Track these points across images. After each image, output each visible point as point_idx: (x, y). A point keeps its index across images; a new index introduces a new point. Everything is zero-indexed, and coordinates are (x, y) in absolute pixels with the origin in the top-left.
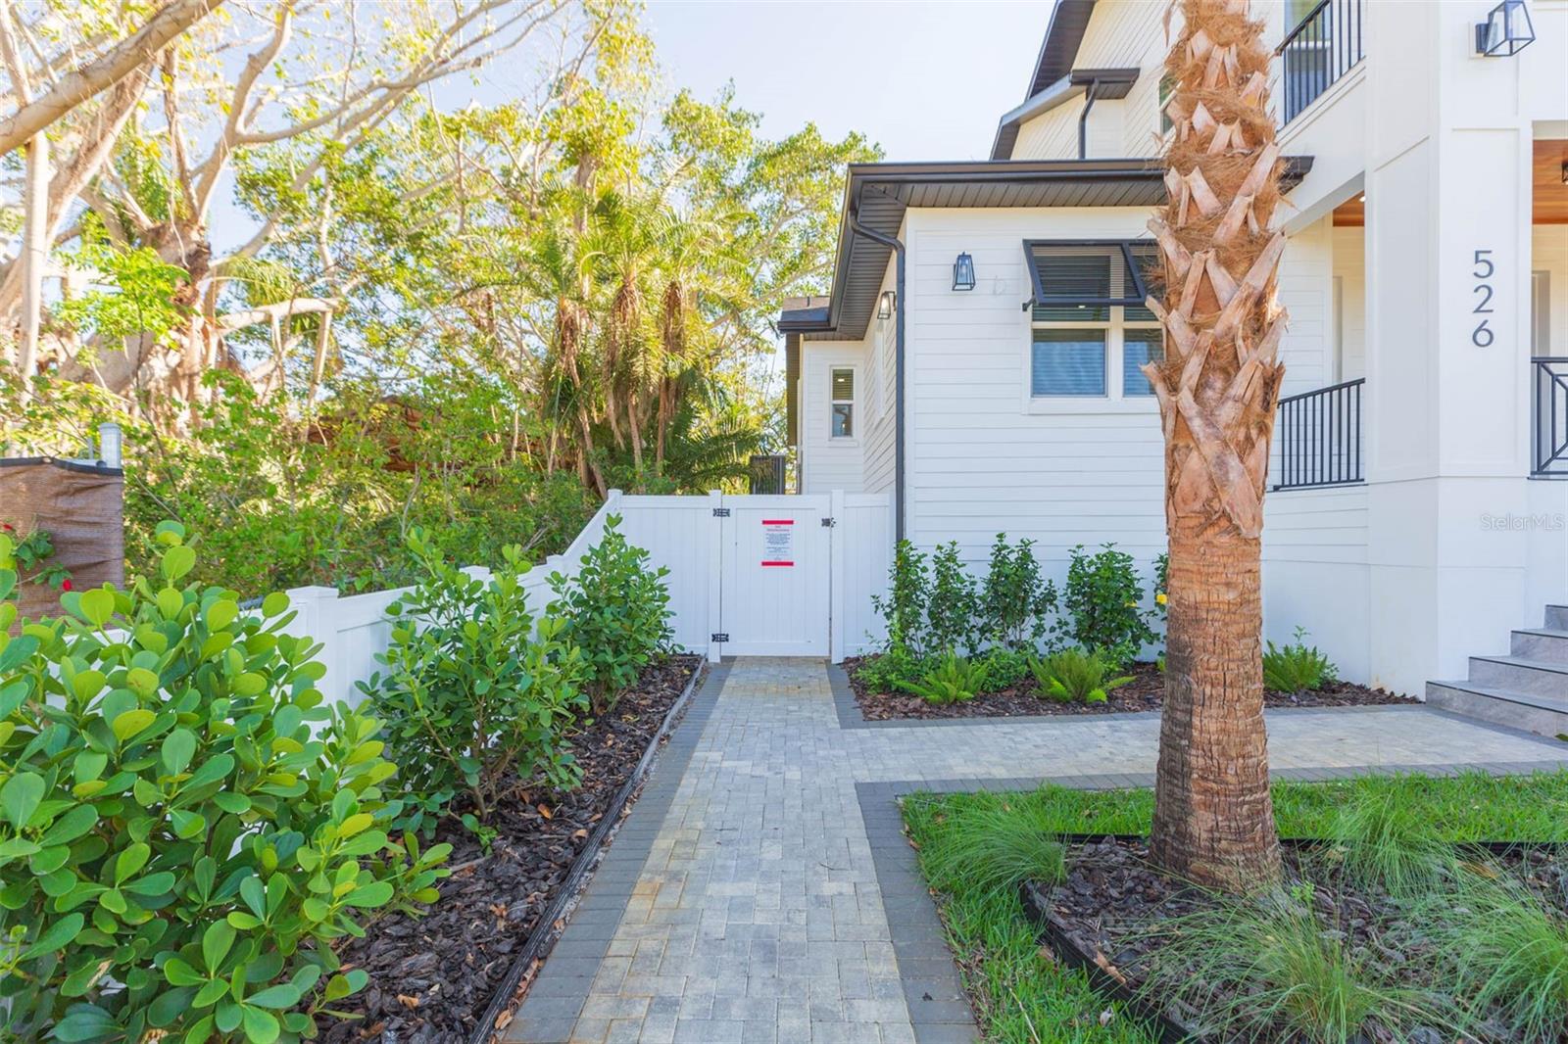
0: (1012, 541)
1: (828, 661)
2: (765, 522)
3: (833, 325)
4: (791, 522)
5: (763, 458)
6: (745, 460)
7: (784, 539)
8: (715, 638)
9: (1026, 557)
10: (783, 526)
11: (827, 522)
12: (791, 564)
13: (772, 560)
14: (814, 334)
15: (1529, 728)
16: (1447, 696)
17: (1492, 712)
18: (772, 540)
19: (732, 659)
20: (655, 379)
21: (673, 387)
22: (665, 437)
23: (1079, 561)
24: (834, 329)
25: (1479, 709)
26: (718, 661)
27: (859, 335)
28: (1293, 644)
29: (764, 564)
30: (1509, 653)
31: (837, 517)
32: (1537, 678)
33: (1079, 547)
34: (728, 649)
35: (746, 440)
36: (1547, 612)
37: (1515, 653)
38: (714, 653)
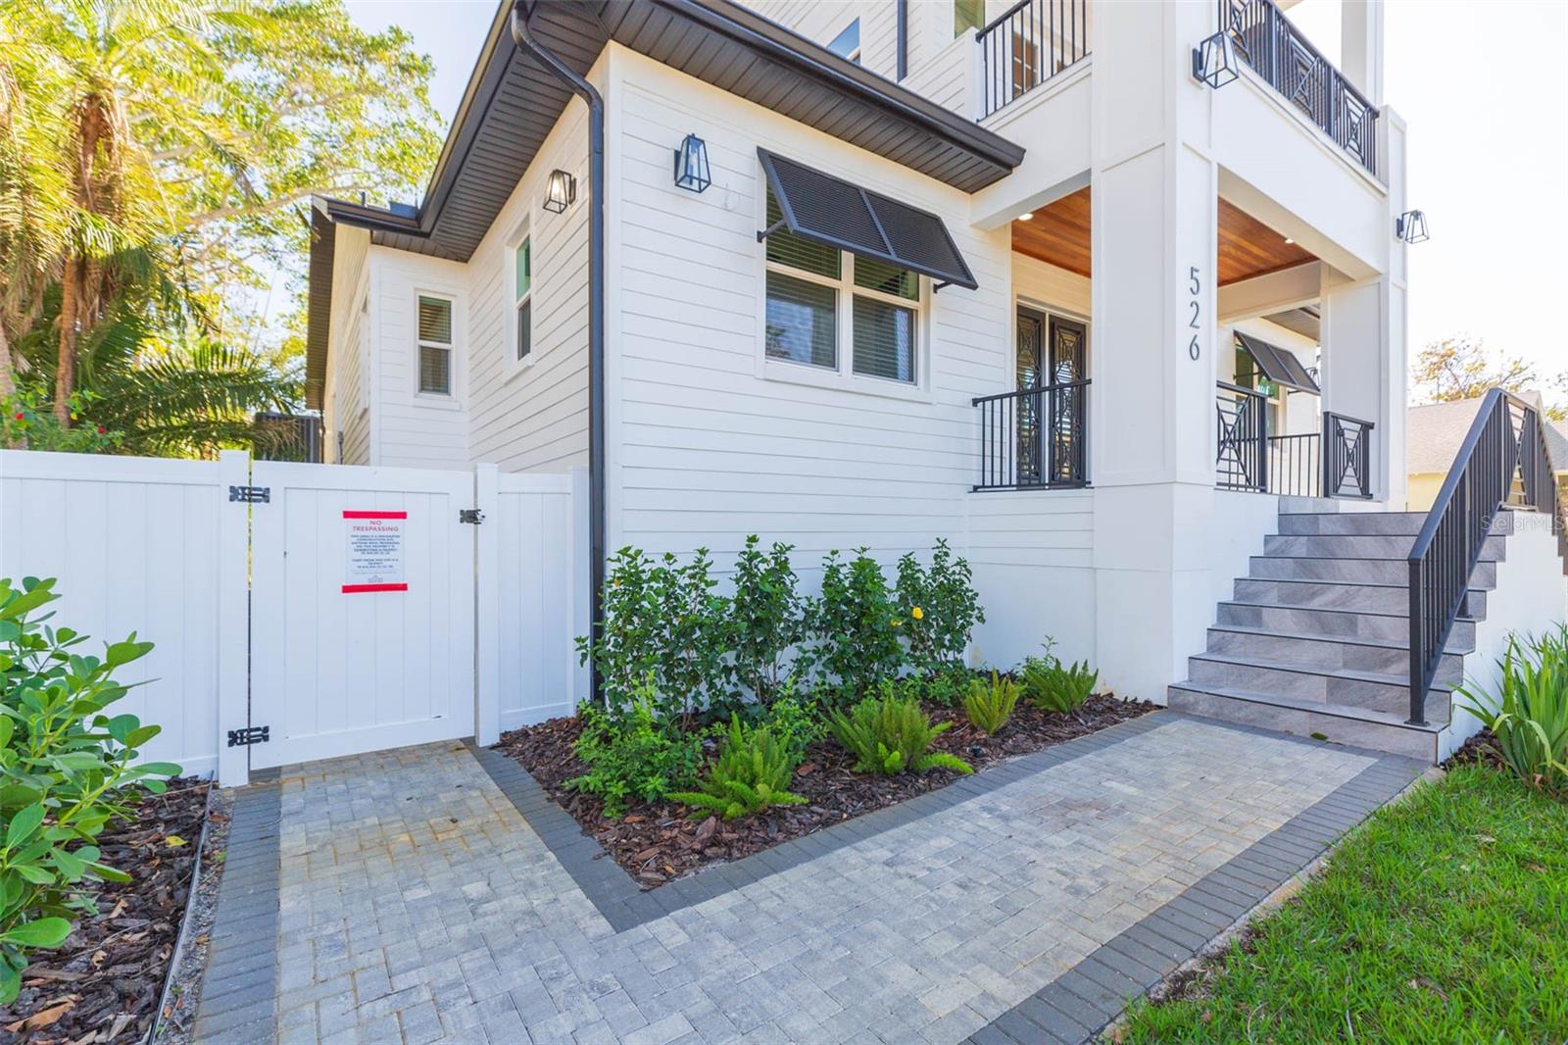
0: (764, 547)
1: (470, 742)
2: (347, 515)
3: (426, 227)
4: (402, 515)
5: (281, 417)
6: (249, 416)
7: (388, 545)
8: (234, 738)
9: (782, 567)
10: (386, 522)
11: (471, 517)
12: (404, 587)
13: (364, 582)
14: (391, 236)
15: (1281, 728)
16: (1192, 699)
17: (1241, 714)
18: (362, 545)
19: (276, 772)
20: (52, 248)
21: (95, 274)
22: (74, 360)
23: (834, 571)
24: (427, 235)
25: (1226, 712)
26: (243, 780)
27: (462, 252)
28: (1039, 655)
29: (347, 589)
30: (1205, 650)
31: (485, 507)
32: (1259, 675)
33: (834, 553)
34: (264, 756)
35: (247, 386)
36: (1219, 609)
37: (1211, 649)
38: (233, 771)
